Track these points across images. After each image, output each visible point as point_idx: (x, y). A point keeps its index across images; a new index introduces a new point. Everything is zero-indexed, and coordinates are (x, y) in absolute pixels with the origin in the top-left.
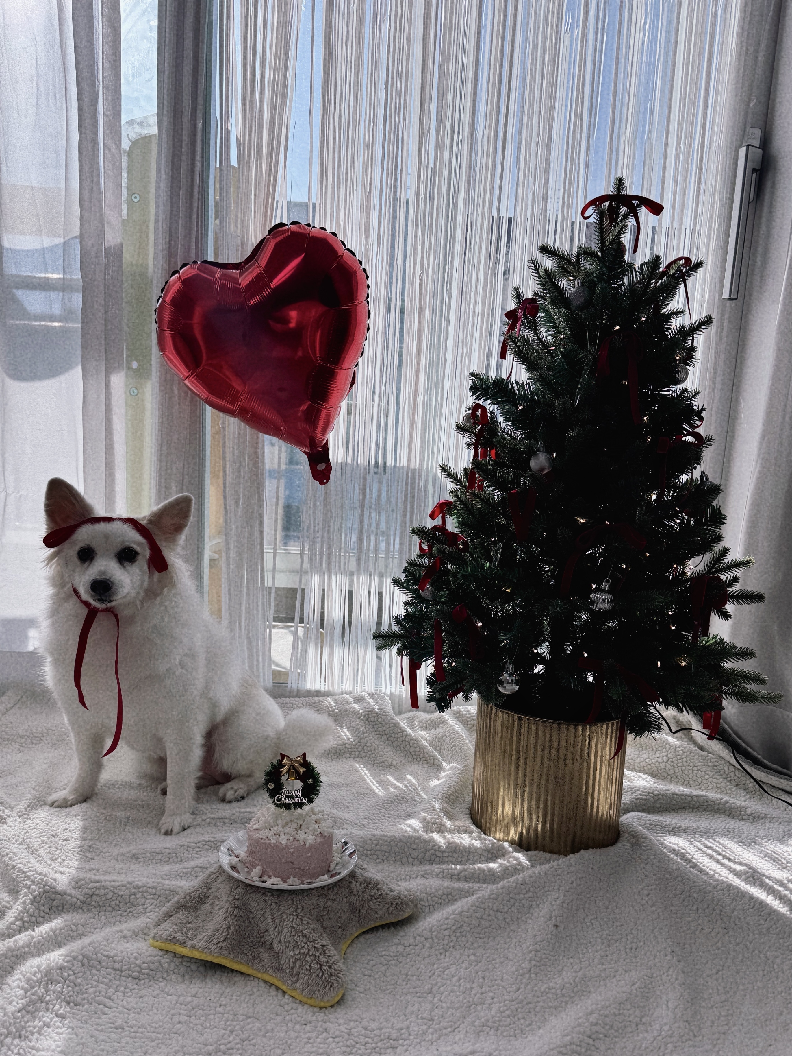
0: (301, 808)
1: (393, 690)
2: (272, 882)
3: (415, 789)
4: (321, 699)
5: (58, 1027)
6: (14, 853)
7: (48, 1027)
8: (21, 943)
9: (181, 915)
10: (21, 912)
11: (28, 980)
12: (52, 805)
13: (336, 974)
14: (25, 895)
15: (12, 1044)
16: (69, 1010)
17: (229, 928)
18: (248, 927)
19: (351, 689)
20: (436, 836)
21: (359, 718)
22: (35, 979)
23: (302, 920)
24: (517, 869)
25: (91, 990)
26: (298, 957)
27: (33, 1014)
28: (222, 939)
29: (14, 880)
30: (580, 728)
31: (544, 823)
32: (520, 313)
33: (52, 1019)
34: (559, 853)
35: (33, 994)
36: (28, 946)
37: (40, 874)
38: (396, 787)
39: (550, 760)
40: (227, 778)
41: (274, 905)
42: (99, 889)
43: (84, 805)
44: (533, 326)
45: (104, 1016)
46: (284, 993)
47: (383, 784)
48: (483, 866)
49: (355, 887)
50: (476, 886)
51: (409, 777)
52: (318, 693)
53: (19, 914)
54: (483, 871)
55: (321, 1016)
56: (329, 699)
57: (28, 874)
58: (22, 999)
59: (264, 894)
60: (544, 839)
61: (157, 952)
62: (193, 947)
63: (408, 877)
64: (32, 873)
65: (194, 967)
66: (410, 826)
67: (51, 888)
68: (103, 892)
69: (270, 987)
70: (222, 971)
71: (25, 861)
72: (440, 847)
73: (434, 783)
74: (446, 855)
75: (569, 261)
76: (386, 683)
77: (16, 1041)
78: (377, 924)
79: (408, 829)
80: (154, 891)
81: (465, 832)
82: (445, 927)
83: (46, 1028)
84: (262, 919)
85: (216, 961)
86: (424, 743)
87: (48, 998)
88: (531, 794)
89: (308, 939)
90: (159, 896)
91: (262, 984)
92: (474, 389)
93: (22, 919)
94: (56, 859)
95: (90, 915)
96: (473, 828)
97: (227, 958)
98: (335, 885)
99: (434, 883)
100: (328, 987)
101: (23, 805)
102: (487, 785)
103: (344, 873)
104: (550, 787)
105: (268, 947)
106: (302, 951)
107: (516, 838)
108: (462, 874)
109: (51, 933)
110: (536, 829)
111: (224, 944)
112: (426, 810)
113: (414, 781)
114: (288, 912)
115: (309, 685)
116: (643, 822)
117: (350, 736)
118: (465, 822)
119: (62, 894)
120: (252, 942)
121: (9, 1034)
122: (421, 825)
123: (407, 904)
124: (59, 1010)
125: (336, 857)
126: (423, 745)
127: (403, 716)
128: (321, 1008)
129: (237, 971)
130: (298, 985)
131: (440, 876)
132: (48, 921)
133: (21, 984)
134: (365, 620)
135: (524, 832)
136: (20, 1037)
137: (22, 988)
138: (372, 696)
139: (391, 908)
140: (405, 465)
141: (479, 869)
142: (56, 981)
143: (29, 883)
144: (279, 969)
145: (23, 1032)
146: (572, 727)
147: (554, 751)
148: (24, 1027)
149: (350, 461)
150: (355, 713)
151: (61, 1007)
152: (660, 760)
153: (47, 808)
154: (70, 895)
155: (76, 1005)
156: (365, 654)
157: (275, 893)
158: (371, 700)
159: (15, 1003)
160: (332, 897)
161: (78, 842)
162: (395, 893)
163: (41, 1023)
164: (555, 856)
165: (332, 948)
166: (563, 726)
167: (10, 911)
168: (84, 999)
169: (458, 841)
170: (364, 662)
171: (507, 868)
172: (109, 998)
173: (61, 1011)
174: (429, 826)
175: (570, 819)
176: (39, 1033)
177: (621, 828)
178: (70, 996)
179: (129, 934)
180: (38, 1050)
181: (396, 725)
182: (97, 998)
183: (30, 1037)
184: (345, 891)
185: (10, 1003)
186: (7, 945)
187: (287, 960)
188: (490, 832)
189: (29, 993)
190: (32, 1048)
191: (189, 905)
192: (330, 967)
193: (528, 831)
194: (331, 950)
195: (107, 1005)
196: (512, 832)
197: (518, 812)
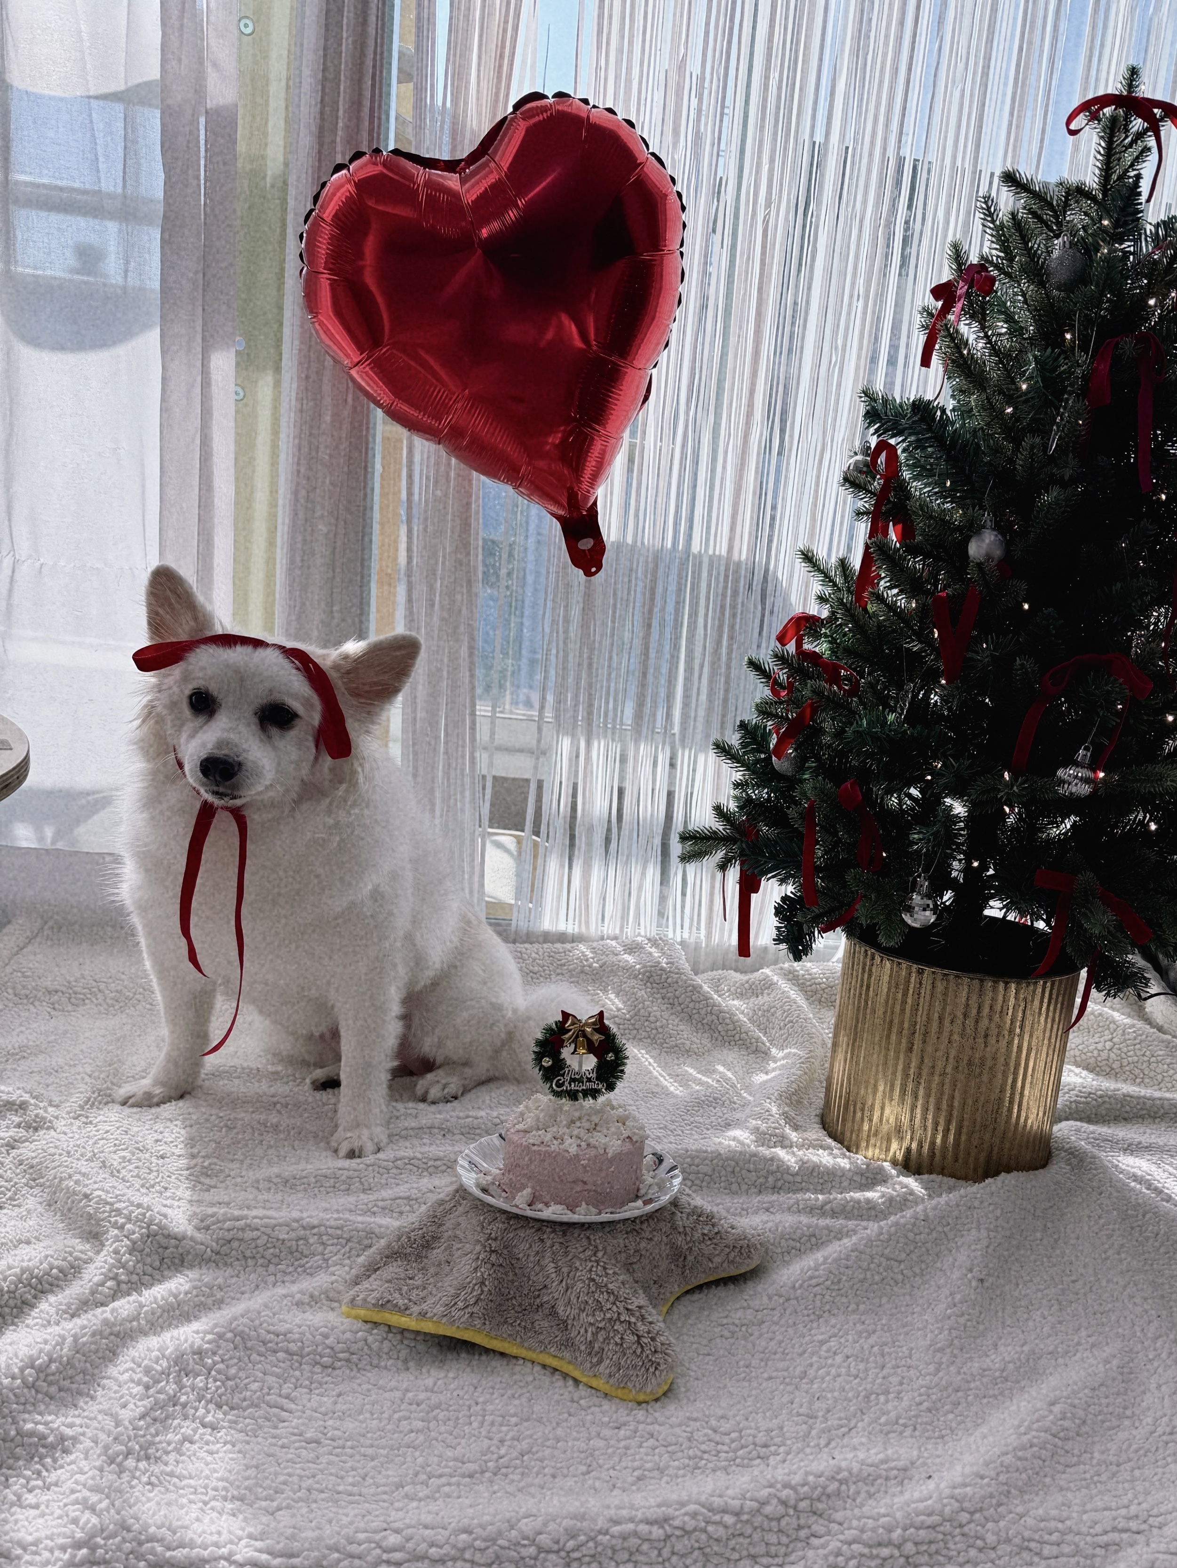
0: (594, 1098)
1: (686, 935)
2: (553, 1212)
3: (733, 1086)
4: (568, 946)
5: (207, 1443)
6: (84, 1175)
7: (191, 1442)
8: (125, 1314)
9: (394, 1269)
10: (113, 1266)
11: (147, 1371)
12: (124, 1103)
13: (663, 1350)
14: (117, 1239)
15: (136, 1468)
16: (221, 1416)
17: (483, 1283)
18: (513, 1281)
19: (617, 932)
20: (781, 1153)
21: (636, 977)
22: (159, 1368)
23: (605, 1268)
24: (906, 1201)
25: (255, 1386)
26: (601, 1325)
27: (164, 1422)
28: (472, 1301)
29: (90, 1216)
30: (1013, 986)
31: (947, 1131)
32: (962, 289)
33: (195, 1431)
34: (966, 1178)
35: (158, 1392)
36: (136, 1318)
37: (139, 1206)
38: (700, 1083)
39: (962, 1035)
40: (427, 1066)
41: (557, 1246)
42: (243, 1230)
43: (181, 1103)
44: (978, 315)
45: (281, 1425)
46: (576, 1382)
47: (683, 1080)
48: (858, 1195)
49: (681, 1220)
50: (851, 1224)
51: (721, 1068)
52: (562, 938)
53: (110, 1270)
54: (858, 1202)
55: (640, 1414)
56: (582, 947)
57: (117, 1206)
58: (141, 1400)
59: (539, 1230)
60: (944, 1157)
61: (360, 1324)
62: (423, 1315)
63: (745, 1211)
64: (123, 1205)
65: (421, 1347)
66: (734, 1139)
67: (161, 1228)
68: (249, 1235)
69: (553, 1374)
70: (468, 1352)
71: (107, 1186)
72: (788, 1168)
73: (760, 1078)
74: (799, 1179)
75: (1050, 205)
76: (675, 924)
77: (142, 1465)
78: (711, 1279)
79: (733, 1143)
80: (339, 1232)
81: (822, 1147)
82: (814, 1282)
83: (187, 1445)
84: (537, 1268)
85: (459, 1335)
86: (741, 1016)
87: (183, 1399)
88: (928, 1089)
89: (617, 1298)
90: (348, 1241)
91: (537, 1368)
92: (872, 416)
93: (115, 1278)
94: (153, 1186)
95: (229, 1271)
96: (830, 1141)
97: (479, 1331)
98: (649, 1217)
99: (788, 1221)
100: (652, 1370)
101: (75, 1100)
102: (854, 1079)
103: (665, 1199)
104: (961, 1077)
105: (547, 1312)
106: (608, 1316)
107: (900, 1156)
108: (828, 1207)
109: (172, 1299)
110: (933, 1143)
111: (475, 1310)
112: (759, 1117)
113: (729, 1074)
114: (582, 1256)
115: (547, 924)
116: (1085, 1135)
117: (621, 1006)
118: (816, 1133)
119: (179, 1239)
120: (520, 1305)
121: (128, 1453)
122: (753, 1137)
123: (756, 1249)
124: (204, 1417)
125: (648, 1178)
126: (739, 1020)
127: (705, 976)
128: (639, 1403)
129: (494, 1351)
130: (602, 1368)
131: (794, 1208)
132: (160, 1282)
133: (136, 1377)
134: (645, 819)
135: (914, 1146)
136: (148, 1458)
137: (139, 1383)
138: (654, 942)
139: (732, 1254)
140: (724, 553)
141: (852, 1198)
142: (192, 1371)
143: (121, 1221)
144: (568, 1344)
145: (151, 1451)
146: (1001, 985)
147: (970, 1022)
148: (152, 1444)
149: (629, 540)
150: (628, 969)
151: (208, 1412)
152: (1100, 1046)
153: (117, 1107)
154: (192, 1239)
155: (232, 1408)
156: (643, 874)
157: (558, 1228)
158: (653, 950)
159: (131, 1406)
160: (647, 1235)
161: (183, 1162)
162: (739, 1231)
163: (179, 1437)
164: (961, 1182)
165: (654, 1312)
166: (989, 984)
167: (92, 1267)
168: (245, 1400)
169: (815, 1159)
170: (640, 888)
171: (891, 1200)
172: (287, 1397)
173: (209, 1418)
174: (763, 1138)
175: (986, 1126)
176: (178, 1451)
177: (1053, 1144)
178: (220, 1396)
179: (306, 1299)
180: (180, 1477)
181: (696, 989)
182: (268, 1398)
183: (165, 1457)
184: (665, 1227)
185: (124, 1406)
186: (101, 1317)
187: (582, 1331)
188: (858, 1148)
189: (151, 1391)
190: (171, 1474)
191: (409, 1250)
192: (653, 1339)
193: (920, 1145)
194: (654, 1315)
195: (286, 1407)
196: (894, 1146)
197: (905, 1120)
